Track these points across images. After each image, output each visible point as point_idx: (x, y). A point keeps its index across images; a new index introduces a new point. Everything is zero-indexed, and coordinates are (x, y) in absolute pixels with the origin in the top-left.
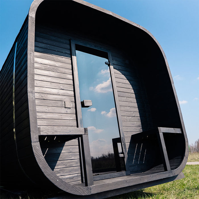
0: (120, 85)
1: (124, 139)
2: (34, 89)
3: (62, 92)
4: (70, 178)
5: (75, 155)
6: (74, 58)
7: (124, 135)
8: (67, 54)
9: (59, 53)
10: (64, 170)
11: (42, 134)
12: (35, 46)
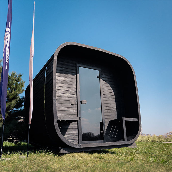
0: (105, 90)
1: (105, 123)
2: (56, 98)
3: (70, 95)
4: (72, 141)
5: (76, 130)
6: (78, 75)
7: (104, 121)
8: (74, 73)
9: (69, 73)
10: (69, 137)
11: (59, 119)
12: (57, 70)
